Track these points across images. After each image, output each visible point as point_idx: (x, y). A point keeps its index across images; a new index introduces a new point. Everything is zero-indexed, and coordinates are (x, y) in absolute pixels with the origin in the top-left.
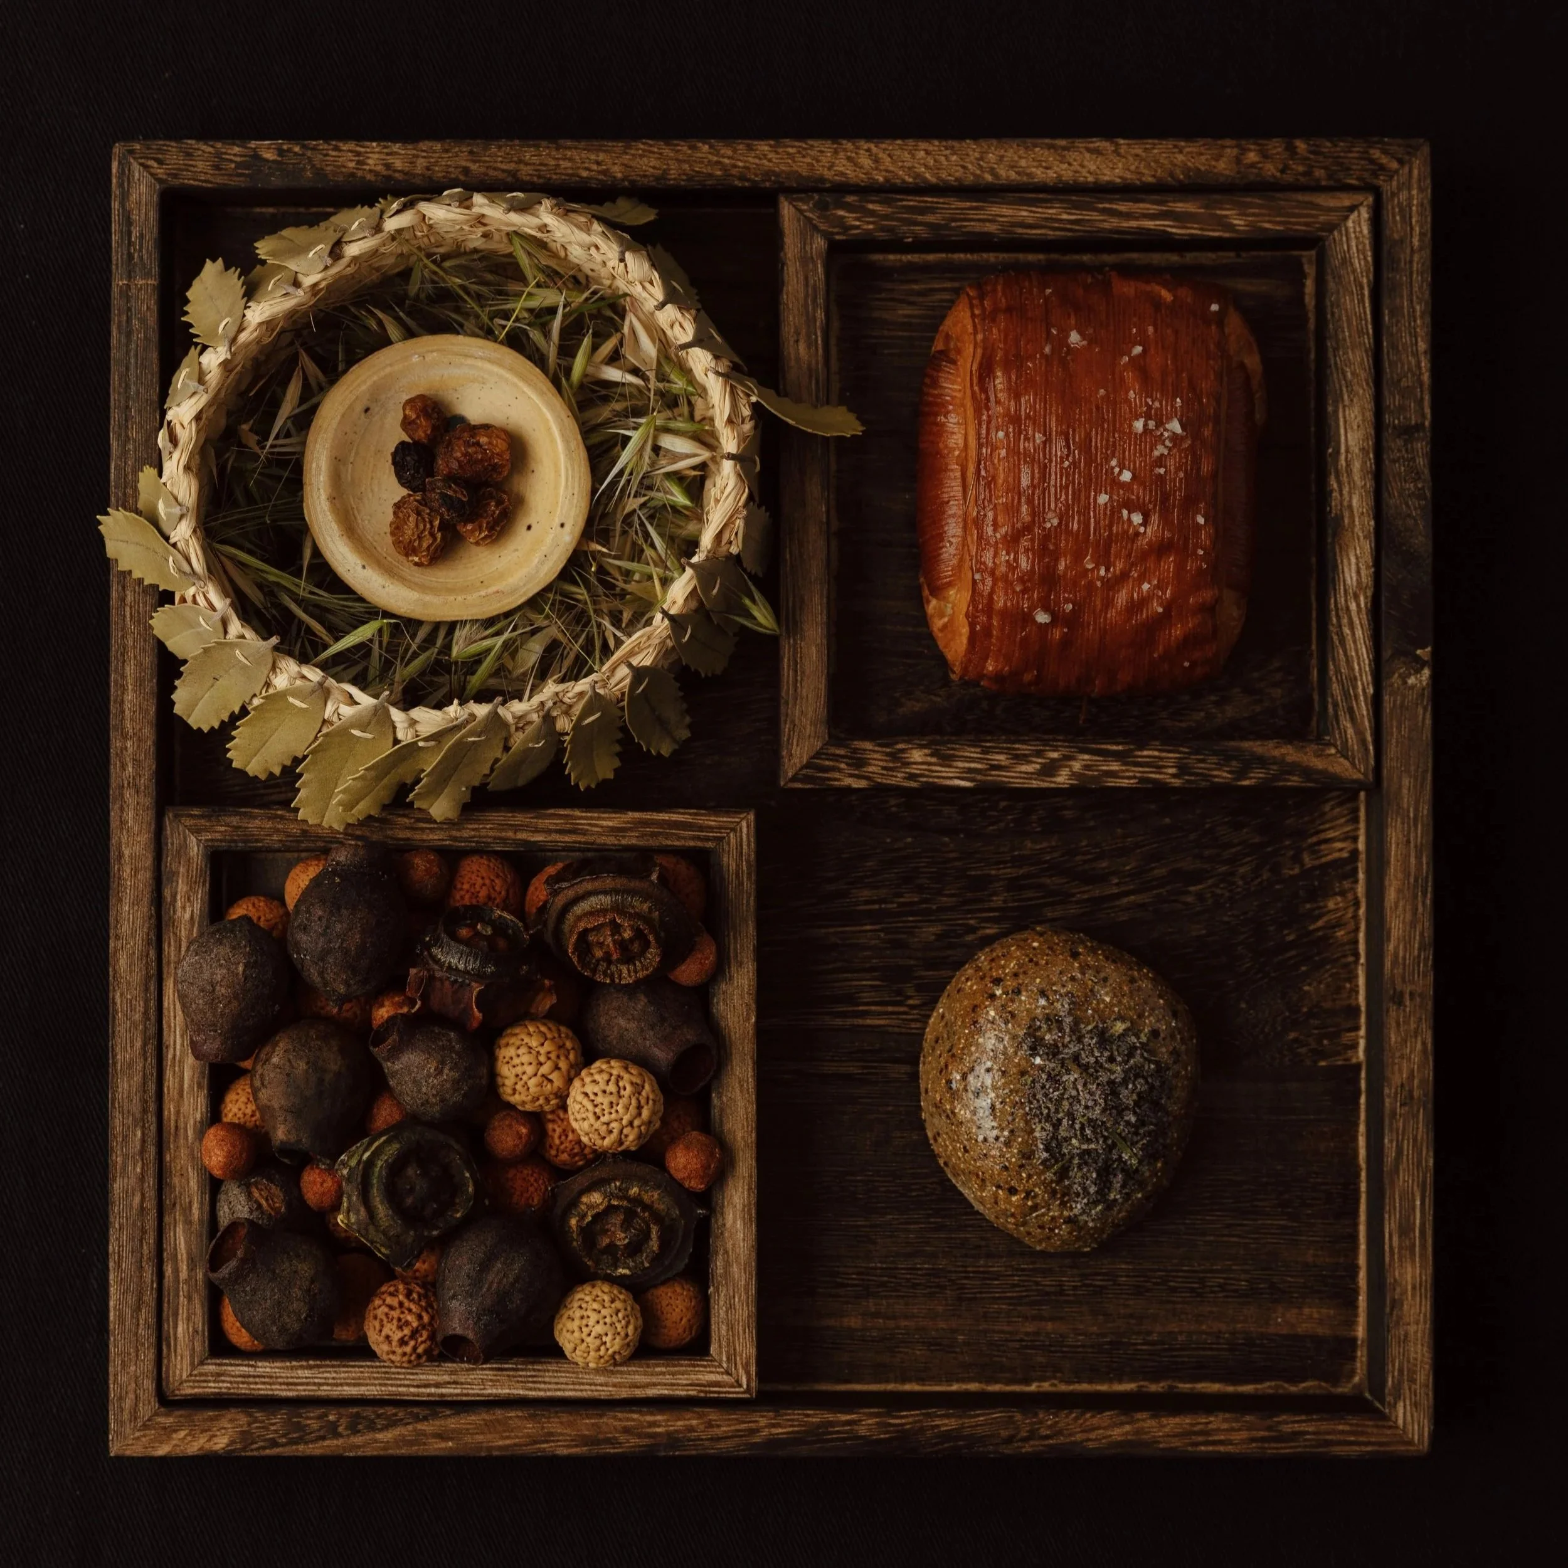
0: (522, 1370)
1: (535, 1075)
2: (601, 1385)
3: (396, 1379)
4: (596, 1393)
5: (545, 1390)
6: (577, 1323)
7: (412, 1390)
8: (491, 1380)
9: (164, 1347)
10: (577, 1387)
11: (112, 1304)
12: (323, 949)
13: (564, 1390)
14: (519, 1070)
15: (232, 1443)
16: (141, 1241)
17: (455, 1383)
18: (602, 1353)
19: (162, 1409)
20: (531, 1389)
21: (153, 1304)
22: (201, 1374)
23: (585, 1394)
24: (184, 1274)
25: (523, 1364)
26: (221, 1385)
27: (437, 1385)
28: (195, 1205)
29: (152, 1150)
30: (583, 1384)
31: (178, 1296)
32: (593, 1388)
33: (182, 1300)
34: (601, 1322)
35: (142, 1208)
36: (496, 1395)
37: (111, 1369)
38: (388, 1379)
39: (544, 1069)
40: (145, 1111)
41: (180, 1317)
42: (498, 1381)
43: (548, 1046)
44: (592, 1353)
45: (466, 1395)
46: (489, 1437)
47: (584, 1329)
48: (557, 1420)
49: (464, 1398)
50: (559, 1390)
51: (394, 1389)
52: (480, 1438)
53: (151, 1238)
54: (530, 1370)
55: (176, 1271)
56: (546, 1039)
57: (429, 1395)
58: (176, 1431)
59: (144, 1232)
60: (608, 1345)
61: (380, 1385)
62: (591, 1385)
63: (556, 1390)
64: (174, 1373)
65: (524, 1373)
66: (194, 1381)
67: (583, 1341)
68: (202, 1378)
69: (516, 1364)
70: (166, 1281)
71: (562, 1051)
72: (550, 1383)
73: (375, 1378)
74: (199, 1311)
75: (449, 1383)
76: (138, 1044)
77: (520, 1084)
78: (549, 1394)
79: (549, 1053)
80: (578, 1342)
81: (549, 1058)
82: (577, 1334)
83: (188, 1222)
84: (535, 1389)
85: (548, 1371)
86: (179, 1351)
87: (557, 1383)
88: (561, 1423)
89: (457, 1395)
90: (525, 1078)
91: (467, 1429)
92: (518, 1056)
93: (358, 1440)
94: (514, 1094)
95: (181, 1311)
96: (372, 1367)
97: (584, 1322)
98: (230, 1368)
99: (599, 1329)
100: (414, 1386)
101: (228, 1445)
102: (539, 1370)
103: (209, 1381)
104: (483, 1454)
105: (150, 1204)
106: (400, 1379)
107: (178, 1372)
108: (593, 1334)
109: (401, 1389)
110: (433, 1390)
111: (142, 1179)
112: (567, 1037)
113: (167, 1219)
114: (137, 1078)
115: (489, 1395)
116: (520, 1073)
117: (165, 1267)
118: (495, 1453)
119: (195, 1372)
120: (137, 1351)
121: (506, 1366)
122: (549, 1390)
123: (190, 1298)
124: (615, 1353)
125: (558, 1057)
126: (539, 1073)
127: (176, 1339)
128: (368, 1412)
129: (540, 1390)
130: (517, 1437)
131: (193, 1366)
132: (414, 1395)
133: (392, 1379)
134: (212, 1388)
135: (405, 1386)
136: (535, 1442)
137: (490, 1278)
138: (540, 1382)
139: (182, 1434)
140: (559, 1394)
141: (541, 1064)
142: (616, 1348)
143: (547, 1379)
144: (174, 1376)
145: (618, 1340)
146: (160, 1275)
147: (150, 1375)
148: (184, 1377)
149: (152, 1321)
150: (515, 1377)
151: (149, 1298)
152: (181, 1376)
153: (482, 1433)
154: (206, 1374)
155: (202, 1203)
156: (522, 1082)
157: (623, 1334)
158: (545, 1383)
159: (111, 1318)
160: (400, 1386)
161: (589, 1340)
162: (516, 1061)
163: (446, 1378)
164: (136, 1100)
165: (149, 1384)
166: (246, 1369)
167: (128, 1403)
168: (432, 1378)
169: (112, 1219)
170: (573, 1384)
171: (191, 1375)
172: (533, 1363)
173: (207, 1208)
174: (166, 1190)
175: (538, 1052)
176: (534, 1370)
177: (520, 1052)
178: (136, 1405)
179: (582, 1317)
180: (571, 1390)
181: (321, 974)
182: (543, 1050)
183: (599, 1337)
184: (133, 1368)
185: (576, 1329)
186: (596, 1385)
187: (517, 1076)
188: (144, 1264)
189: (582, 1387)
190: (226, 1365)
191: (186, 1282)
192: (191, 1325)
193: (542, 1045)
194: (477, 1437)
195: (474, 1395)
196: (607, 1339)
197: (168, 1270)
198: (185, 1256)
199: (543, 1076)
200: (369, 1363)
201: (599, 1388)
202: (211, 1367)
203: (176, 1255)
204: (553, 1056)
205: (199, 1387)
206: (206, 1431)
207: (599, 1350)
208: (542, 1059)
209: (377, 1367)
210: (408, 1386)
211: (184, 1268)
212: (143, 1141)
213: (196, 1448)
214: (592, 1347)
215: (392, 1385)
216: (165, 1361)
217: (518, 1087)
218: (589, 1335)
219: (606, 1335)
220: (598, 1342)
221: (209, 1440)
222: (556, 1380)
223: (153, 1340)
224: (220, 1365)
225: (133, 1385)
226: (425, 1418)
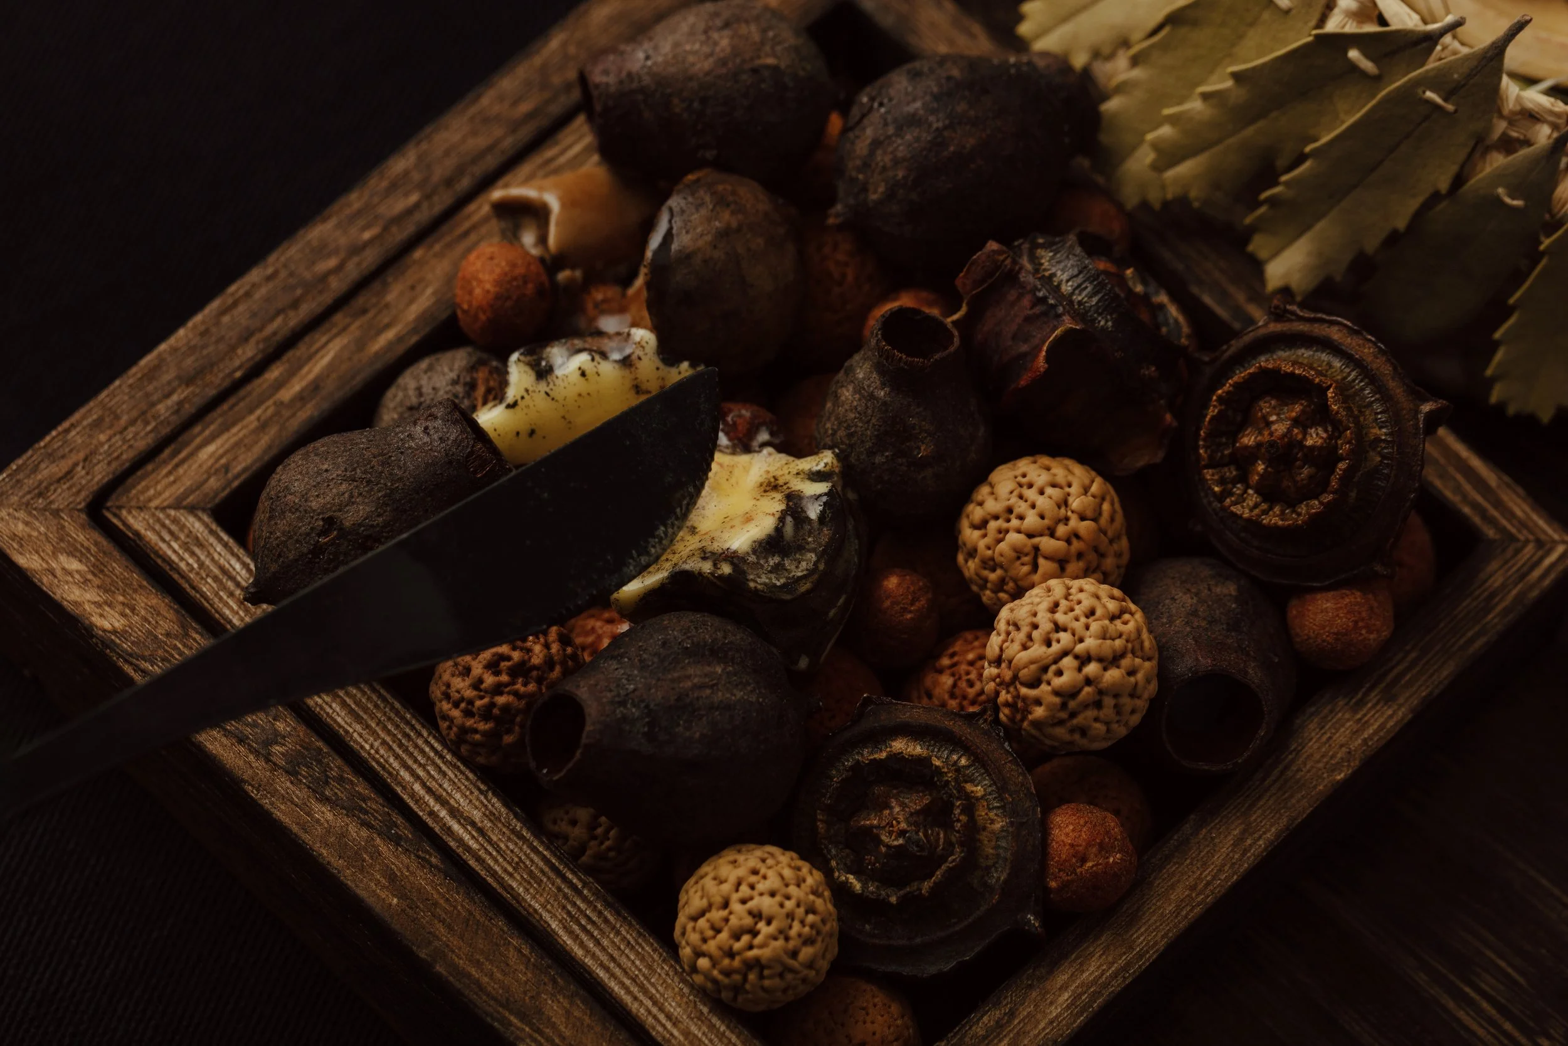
0: (585, 899)
1: (1030, 536)
2: (669, 1017)
3: (411, 755)
4: (650, 1020)
5: (587, 951)
6: (741, 872)
7: (417, 787)
8: (531, 873)
9: (167, 452)
10: (635, 990)
11: (163, 347)
12: (914, 115)
13: (613, 975)
14: (1021, 507)
15: (122, 634)
16: (279, 312)
17: (481, 831)
18: (737, 946)
19: (83, 516)
20: (571, 933)
21: (212, 392)
22: (175, 521)
23: (634, 1007)
24: (286, 394)
25: (596, 893)
26: (186, 556)
27: (454, 812)
28: (390, 335)
29: (409, 229)
30: (645, 992)
31: (251, 411)
32: (655, 1010)
33: (252, 420)
34: (778, 898)
35: (324, 278)
36: (517, 897)
37: (77, 416)
38: (401, 745)
39: (1047, 543)
40: (449, 182)
41: (225, 437)
42: (540, 882)
43: (1085, 527)
44: (724, 936)
45: (479, 859)
46: (455, 942)
47: (744, 890)
48: (566, 1004)
49: (472, 862)
50: (607, 969)
51: (396, 765)
52: (441, 929)
53: (294, 319)
54: (595, 909)
55: (280, 384)
56: (1095, 520)
57: (432, 814)
58: (70, 554)
59: (295, 305)
60: (758, 940)
61: (384, 743)
62: (655, 1003)
63: (602, 965)
64: (147, 488)
65: (583, 906)
66: (159, 520)
67: (726, 905)
68: (173, 528)
69: (585, 884)
70: (257, 382)
71: (1092, 556)
72: (604, 949)
73: (385, 728)
74: (257, 450)
75: (473, 824)
76: (525, 107)
77: (1001, 523)
78: (588, 961)
79: (1077, 536)
80: (718, 900)
81: (1068, 541)
82: (726, 888)
83: (361, 344)
84: (576, 938)
85: (618, 933)
86: (181, 471)
87: (612, 958)
88: (568, 1013)
89: (468, 849)
90: (1015, 522)
91: (436, 904)
92: (1042, 493)
93: (283, 784)
94: (975, 527)
95: (234, 430)
96: (397, 713)
97: (753, 879)
98: (219, 548)
99: (766, 904)
100: (424, 785)
101: (115, 632)
102: (606, 921)
103: (176, 538)
104: (423, 954)
105: (337, 285)
106: (416, 761)
107: (152, 492)
108: (750, 905)
109: (403, 773)
110: (443, 813)
111: (357, 249)
112: (1119, 555)
113: (339, 318)
114: (481, 142)
115: (509, 889)
116: (1016, 511)
117: (274, 367)
118: (439, 968)
119: (172, 512)
120: (133, 422)
121: (570, 876)
122: (594, 956)
123: (263, 426)
124: (757, 961)
125: (1080, 556)
126: (1036, 540)
127: (192, 454)
128: (335, 764)
129: (582, 945)
130: (491, 976)
131: (177, 505)
132: (413, 795)
133: (406, 750)
134: (171, 550)
135: (413, 773)
136: (506, 1005)
137: (691, 671)
138: (592, 936)
139: (74, 565)
140: (601, 973)
141: (1052, 534)
142: (765, 953)
143: (605, 942)
144: (143, 492)
145: (780, 943)
146: (257, 370)
147: (114, 465)
148: (153, 504)
149: (189, 409)
150: (566, 897)
151: (217, 380)
152: (150, 500)
153: (450, 928)
154: (182, 527)
155: (400, 339)
156: (1005, 525)
157: (791, 944)
158: (598, 943)
159: (143, 362)
160: (407, 768)
161: (736, 907)
162: (1031, 494)
163: (477, 815)
164: (450, 163)
165: (101, 473)
166: (238, 566)
167: (49, 470)
168: (458, 799)
169: (272, 258)
170: (634, 980)
171: (163, 509)
172: (608, 905)
173: (401, 349)
174: (376, 285)
175: (1067, 520)
176: (600, 914)
177: (1049, 491)
178: (59, 480)
179: (755, 872)
180: (622, 984)
181: (876, 144)
182: (1074, 522)
183: (757, 915)
184: (103, 437)
185: (732, 879)
186: (661, 1009)
187: (1010, 510)
188: (253, 341)
189: (641, 996)
190: (220, 540)
191: (280, 404)
192: (229, 456)
193: (1083, 518)
194: (439, 925)
195: (489, 869)
196: (764, 929)
197: (274, 373)
198: (311, 376)
199: (1036, 549)
200: (397, 705)
201: (662, 1017)
202: (197, 525)
203: (300, 367)
204: (1076, 545)
205: (158, 534)
206: (106, 591)
207: (737, 937)
208: (1061, 530)
209: (403, 718)
210: (418, 778)
211: (296, 386)
212: (409, 212)
213: (72, 597)
214: (733, 920)
215: (397, 757)
216: (150, 467)
217: (993, 525)
218: (744, 902)
219: (769, 923)
220: (748, 921)
221: (98, 604)
222: (616, 954)
223: (165, 431)
224: (212, 532)
225: (82, 455)
226: (397, 840)
